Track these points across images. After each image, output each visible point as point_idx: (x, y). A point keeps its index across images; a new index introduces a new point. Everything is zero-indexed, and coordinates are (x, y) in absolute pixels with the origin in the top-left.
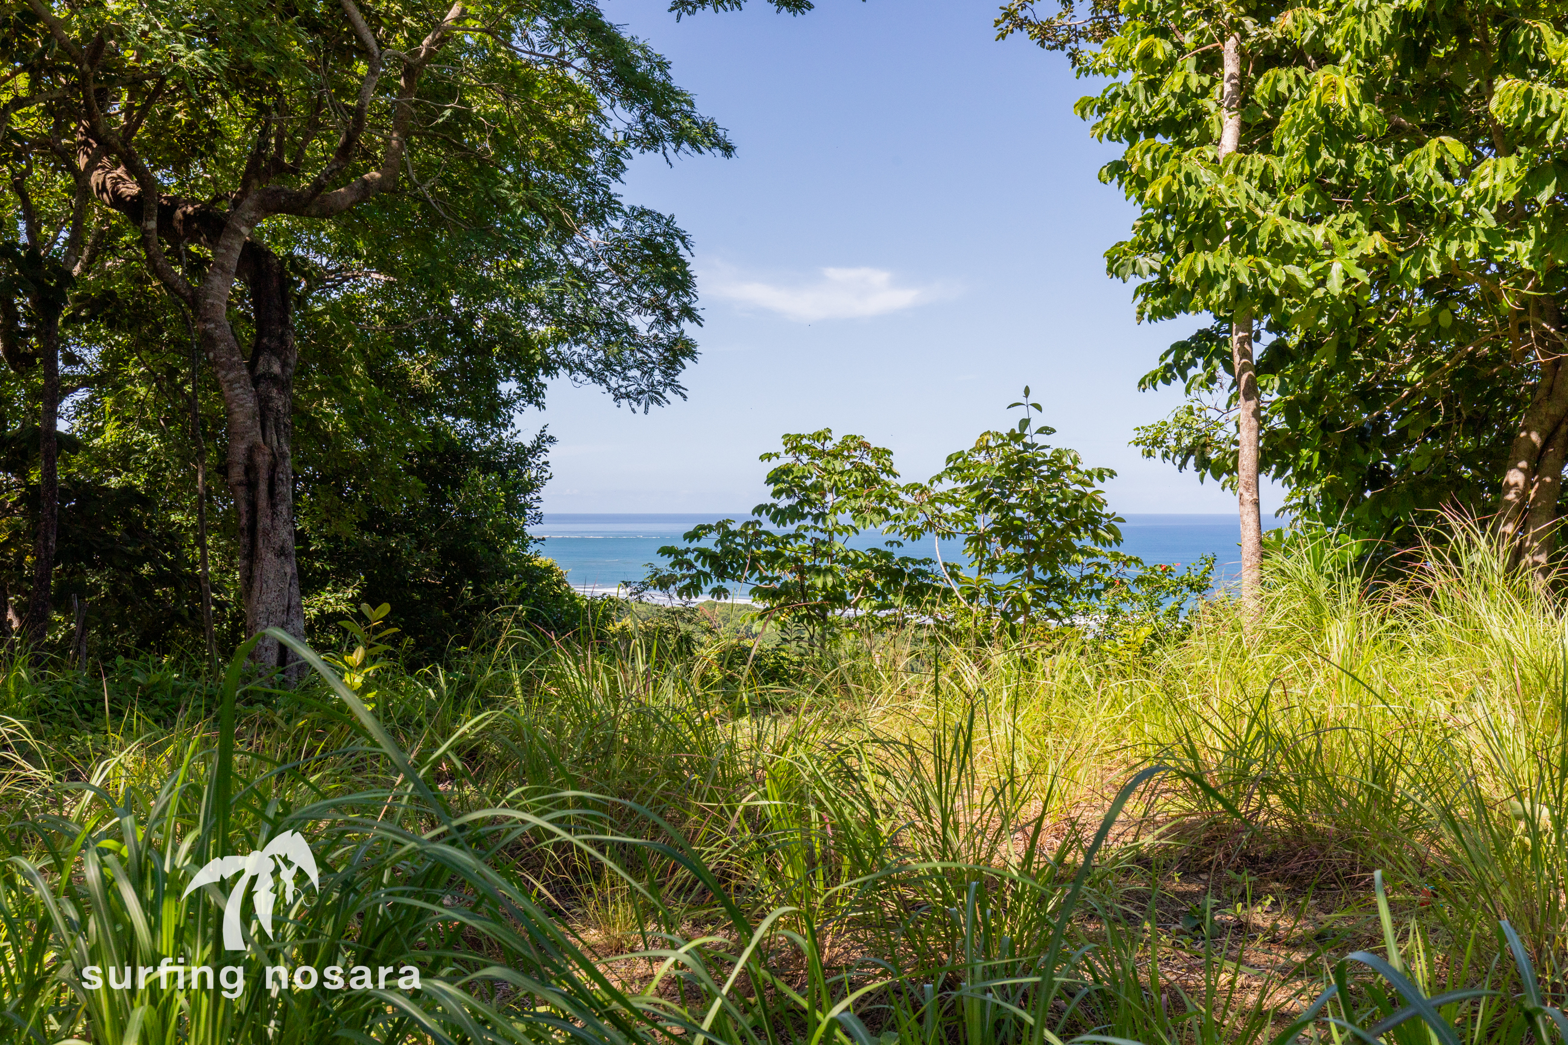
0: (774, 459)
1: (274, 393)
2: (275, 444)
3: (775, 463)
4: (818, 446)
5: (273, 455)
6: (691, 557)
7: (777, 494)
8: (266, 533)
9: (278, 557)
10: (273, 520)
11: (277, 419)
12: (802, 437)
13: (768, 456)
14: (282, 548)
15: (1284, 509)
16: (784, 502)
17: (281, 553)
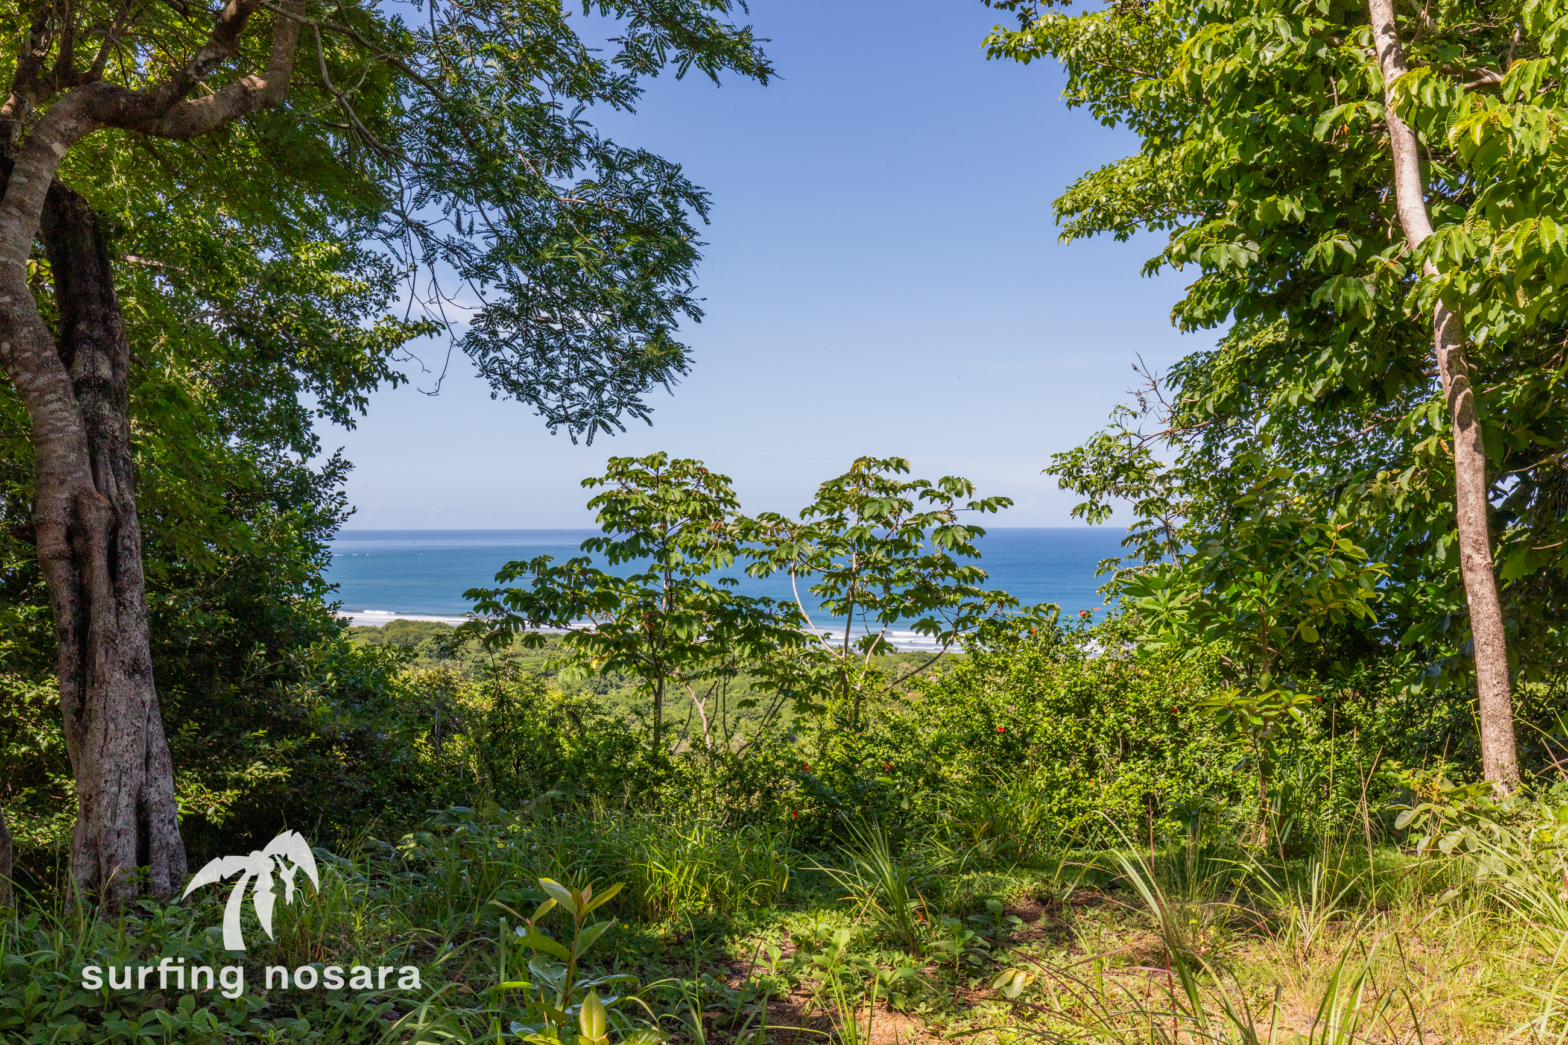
0: (597, 485)
1: (106, 409)
2: (114, 491)
3: (598, 490)
4: (652, 472)
5: (113, 509)
6: (499, 599)
7: (608, 527)
8: (110, 639)
9: (130, 676)
10: (117, 616)
11: (113, 451)
12: (632, 461)
13: (589, 482)
14: (136, 660)
15: (1131, 538)
16: (620, 537)
17: (134, 669)
